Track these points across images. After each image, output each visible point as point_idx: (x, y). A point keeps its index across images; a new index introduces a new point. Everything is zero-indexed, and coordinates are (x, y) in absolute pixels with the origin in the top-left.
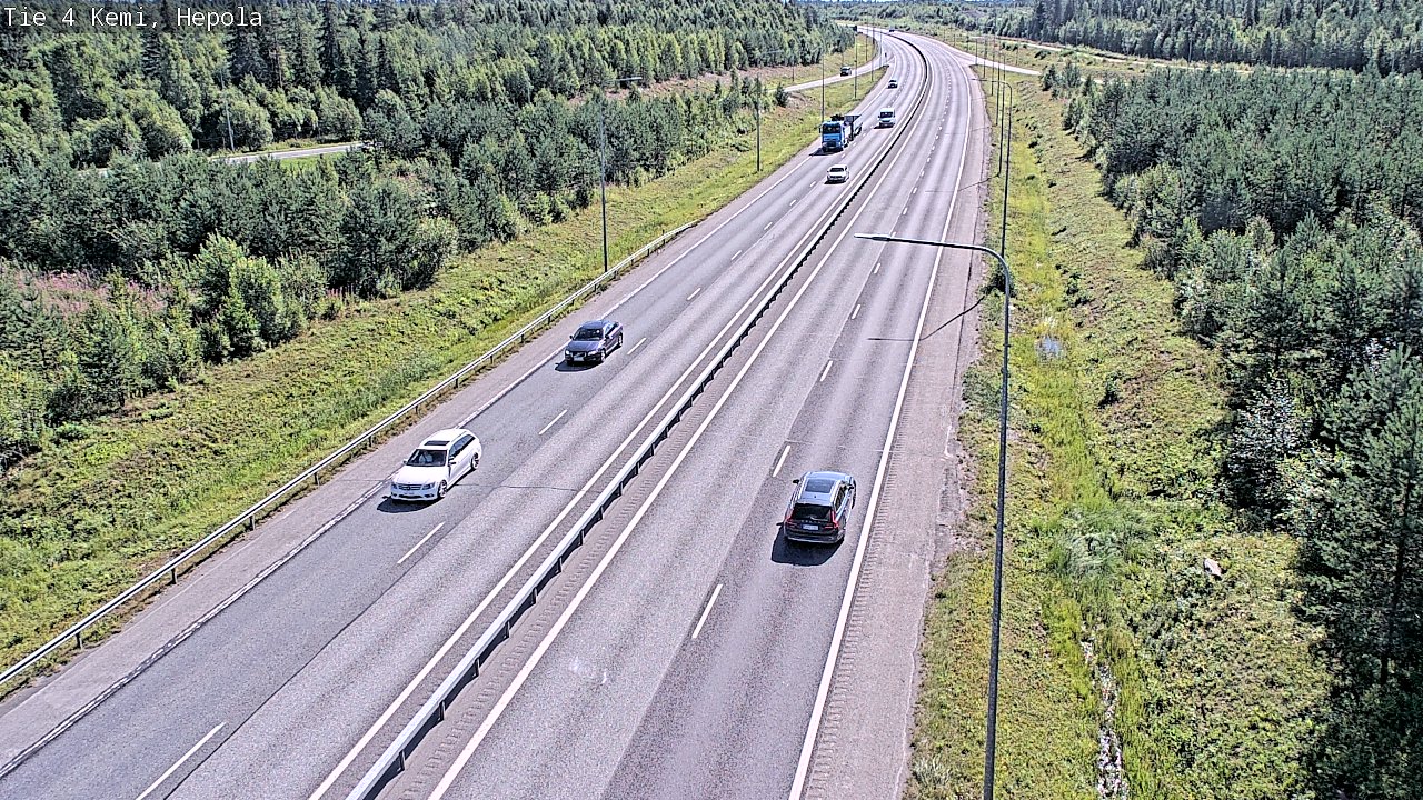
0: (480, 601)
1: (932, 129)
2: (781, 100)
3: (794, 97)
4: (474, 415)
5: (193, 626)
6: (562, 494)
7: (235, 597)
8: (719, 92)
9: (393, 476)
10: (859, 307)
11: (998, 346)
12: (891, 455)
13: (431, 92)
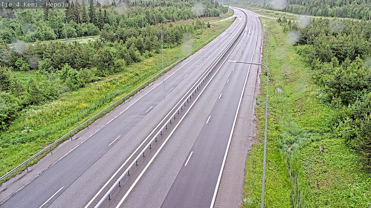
0: (130, 156)
2: (209, 26)
3: (212, 25)
6: (152, 128)
7: (66, 154)
8: (193, 24)
9: (108, 123)
10: (229, 80)
11: (265, 90)
12: (237, 118)
13: (118, 24)
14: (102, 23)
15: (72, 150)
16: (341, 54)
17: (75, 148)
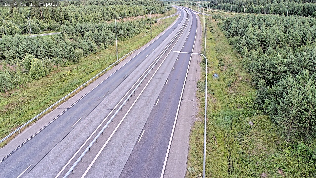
0: (90, 135)
1: (189, 28)
2: (156, 22)
3: (159, 21)
4: (88, 93)
5: (24, 143)
6: (108, 111)
7: (34, 136)
8: (142, 20)
9: (70, 107)
10: (174, 67)
11: (205, 76)
12: (181, 100)
13: (77, 20)
14: (63, 19)
15: (39, 132)
16: (265, 45)
17: (41, 130)
